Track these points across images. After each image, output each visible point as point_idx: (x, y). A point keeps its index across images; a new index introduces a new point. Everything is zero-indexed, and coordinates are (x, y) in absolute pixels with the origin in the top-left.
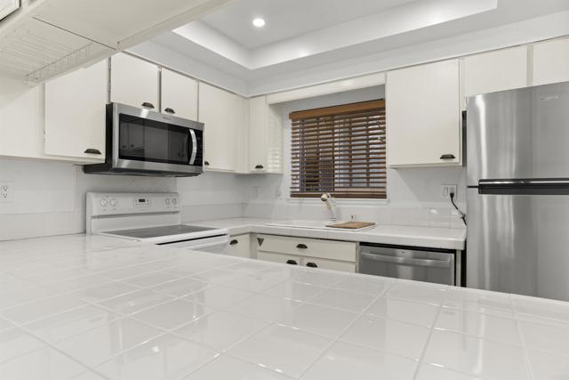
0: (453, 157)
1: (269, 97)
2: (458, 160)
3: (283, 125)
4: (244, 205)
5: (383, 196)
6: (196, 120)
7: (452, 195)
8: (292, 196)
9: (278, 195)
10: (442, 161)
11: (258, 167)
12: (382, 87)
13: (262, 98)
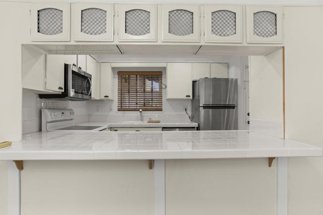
0: (190, 96)
1: (112, 64)
2: (191, 97)
3: (114, 78)
4: (89, 116)
6: (85, 71)
7: (186, 109)
8: (119, 110)
9: (111, 110)
10: (186, 98)
11: (106, 97)
12: (165, 68)
13: (109, 64)
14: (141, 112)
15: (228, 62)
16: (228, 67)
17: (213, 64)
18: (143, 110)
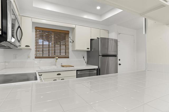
0: (89, 49)
1: (33, 19)
5: (68, 58)
8: (35, 58)
10: (87, 49)
11: (27, 46)
13: (31, 18)
14: (57, 59)
15: (108, 30)
16: (108, 33)
17: (101, 30)
18: (59, 58)
